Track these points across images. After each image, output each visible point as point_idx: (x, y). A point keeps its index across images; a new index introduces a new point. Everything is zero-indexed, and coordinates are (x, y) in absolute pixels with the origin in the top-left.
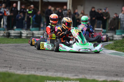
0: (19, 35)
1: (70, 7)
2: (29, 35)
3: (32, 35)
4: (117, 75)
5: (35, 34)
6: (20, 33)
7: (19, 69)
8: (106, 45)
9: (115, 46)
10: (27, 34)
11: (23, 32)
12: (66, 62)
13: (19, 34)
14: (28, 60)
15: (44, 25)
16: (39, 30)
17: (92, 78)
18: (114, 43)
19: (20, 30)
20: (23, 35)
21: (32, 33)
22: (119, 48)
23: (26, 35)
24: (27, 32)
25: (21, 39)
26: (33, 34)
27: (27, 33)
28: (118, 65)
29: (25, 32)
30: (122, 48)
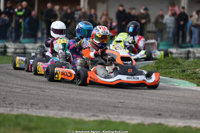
0: (3, 50)
1: (84, 5)
2: (18, 51)
3: (22, 51)
4: (160, 115)
5: (28, 49)
6: (4, 46)
7: (2, 105)
9: (158, 68)
10: (16, 49)
11: (10, 46)
12: (78, 93)
13: (2, 48)
14: (17, 90)
15: (43, 34)
16: (35, 43)
17: (119, 120)
18: (156, 63)
19: (4, 42)
20: (9, 50)
21: (23, 47)
22: (163, 71)
23: (13, 50)
24: (14, 45)
25: (5, 57)
26: (25, 48)
27: (16, 47)
28: (162, 99)
29: (11, 45)
30: (168, 71)
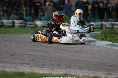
8: (94, 35)
